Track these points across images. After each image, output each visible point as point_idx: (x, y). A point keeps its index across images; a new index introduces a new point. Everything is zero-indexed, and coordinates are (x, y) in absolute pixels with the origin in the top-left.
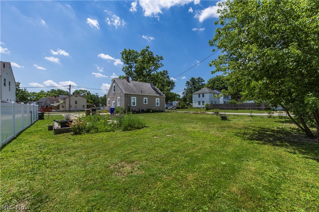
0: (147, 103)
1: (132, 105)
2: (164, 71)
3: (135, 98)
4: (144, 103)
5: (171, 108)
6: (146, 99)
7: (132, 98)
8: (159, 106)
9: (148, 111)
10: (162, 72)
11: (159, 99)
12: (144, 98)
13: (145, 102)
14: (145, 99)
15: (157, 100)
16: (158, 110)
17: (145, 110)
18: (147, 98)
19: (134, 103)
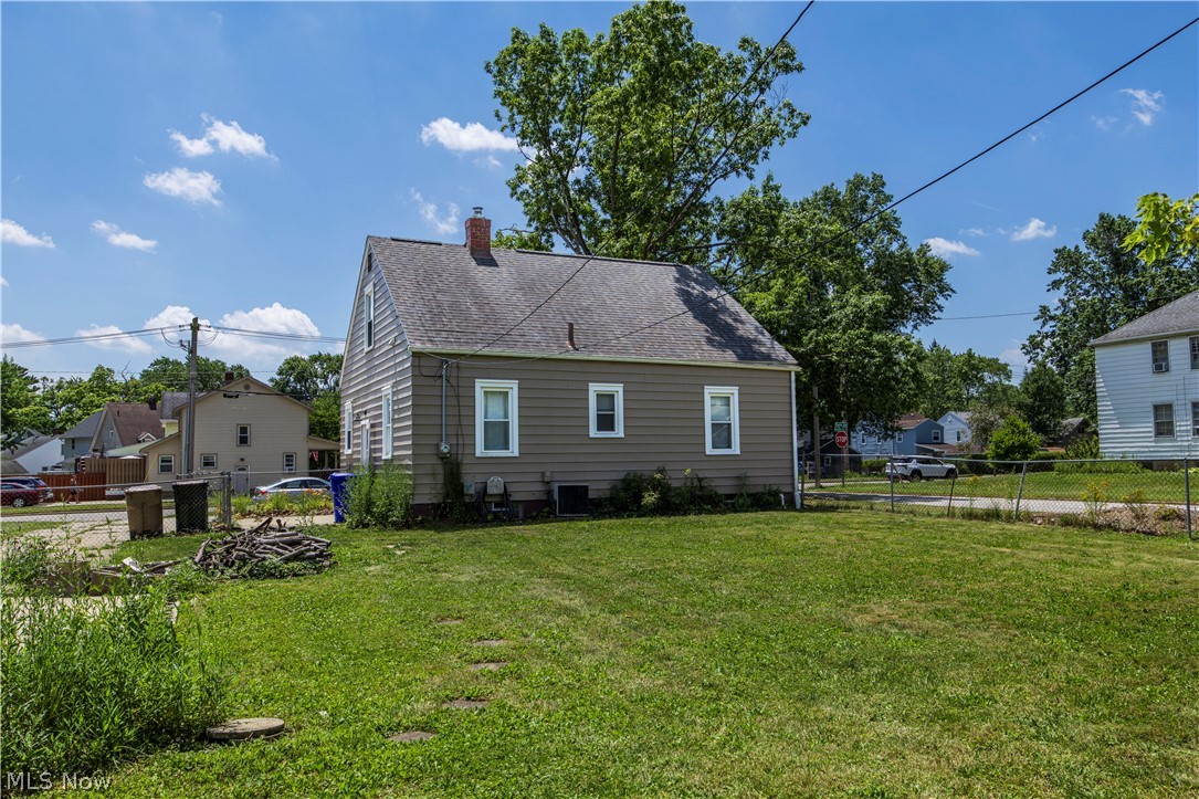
0: (619, 432)
1: (480, 450)
2: (857, 184)
3: (512, 387)
4: (593, 432)
5: (913, 465)
6: (612, 397)
7: (481, 385)
8: (736, 449)
9: (625, 500)
10: (842, 188)
11: (735, 390)
12: (595, 388)
13: (606, 422)
14: (606, 400)
15: (720, 403)
16: (723, 487)
17: (598, 488)
18: (617, 389)
19: (497, 432)
